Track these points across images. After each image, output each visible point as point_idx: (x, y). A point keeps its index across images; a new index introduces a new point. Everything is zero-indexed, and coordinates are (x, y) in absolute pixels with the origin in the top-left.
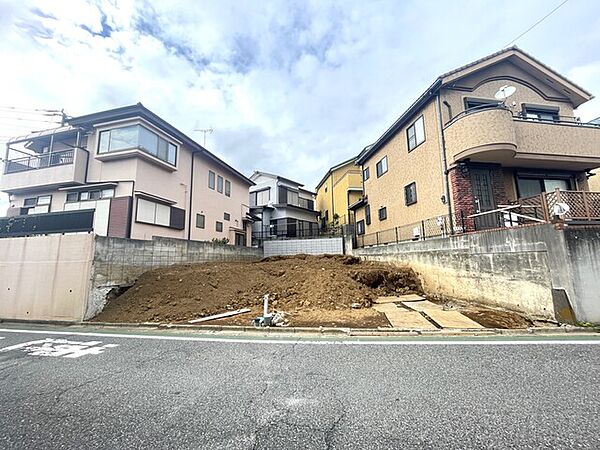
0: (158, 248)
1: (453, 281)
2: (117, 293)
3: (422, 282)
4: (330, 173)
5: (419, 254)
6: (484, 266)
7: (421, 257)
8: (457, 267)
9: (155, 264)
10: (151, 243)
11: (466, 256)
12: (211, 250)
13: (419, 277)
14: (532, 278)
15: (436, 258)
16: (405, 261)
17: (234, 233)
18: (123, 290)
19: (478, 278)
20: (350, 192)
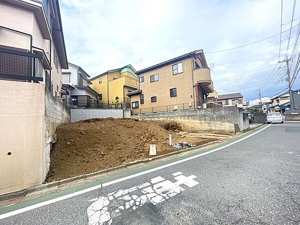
1: (198, 125)
3: (182, 127)
4: (107, 73)
5: (181, 116)
6: (212, 119)
7: (182, 118)
8: (200, 120)
11: (205, 116)
13: (181, 125)
14: (229, 121)
15: (190, 117)
16: (173, 119)
19: (209, 123)
20: (124, 86)
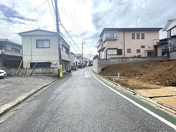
0: (112, 60)
2: (103, 69)
9: (111, 64)
10: (110, 59)
12: (132, 59)
17: (147, 52)
18: (104, 69)
